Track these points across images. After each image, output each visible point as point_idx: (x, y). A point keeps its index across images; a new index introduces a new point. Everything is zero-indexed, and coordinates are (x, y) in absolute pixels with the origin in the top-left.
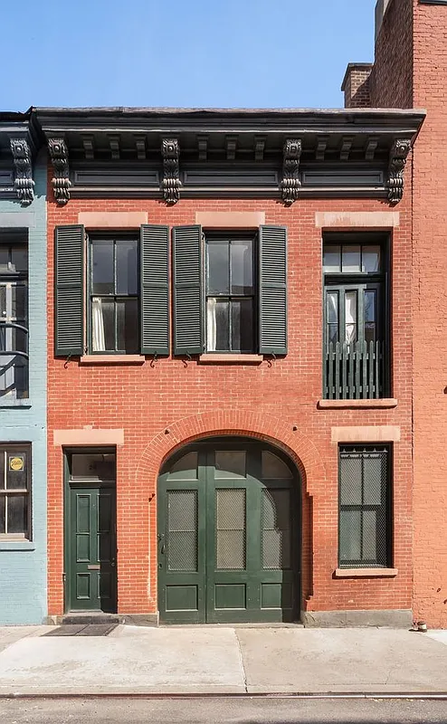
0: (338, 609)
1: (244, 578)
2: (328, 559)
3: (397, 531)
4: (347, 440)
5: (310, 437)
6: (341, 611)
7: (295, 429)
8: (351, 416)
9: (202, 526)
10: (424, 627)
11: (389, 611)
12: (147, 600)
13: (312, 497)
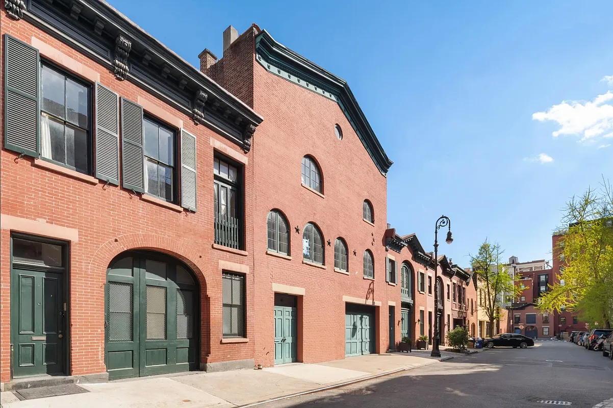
0: (223, 361)
1: (165, 344)
2: (218, 333)
3: (248, 319)
4: (226, 269)
5: (208, 263)
6: (225, 362)
7: (200, 257)
8: (228, 256)
9: (136, 310)
10: (261, 367)
11: (245, 360)
12: (99, 363)
13: (209, 298)
